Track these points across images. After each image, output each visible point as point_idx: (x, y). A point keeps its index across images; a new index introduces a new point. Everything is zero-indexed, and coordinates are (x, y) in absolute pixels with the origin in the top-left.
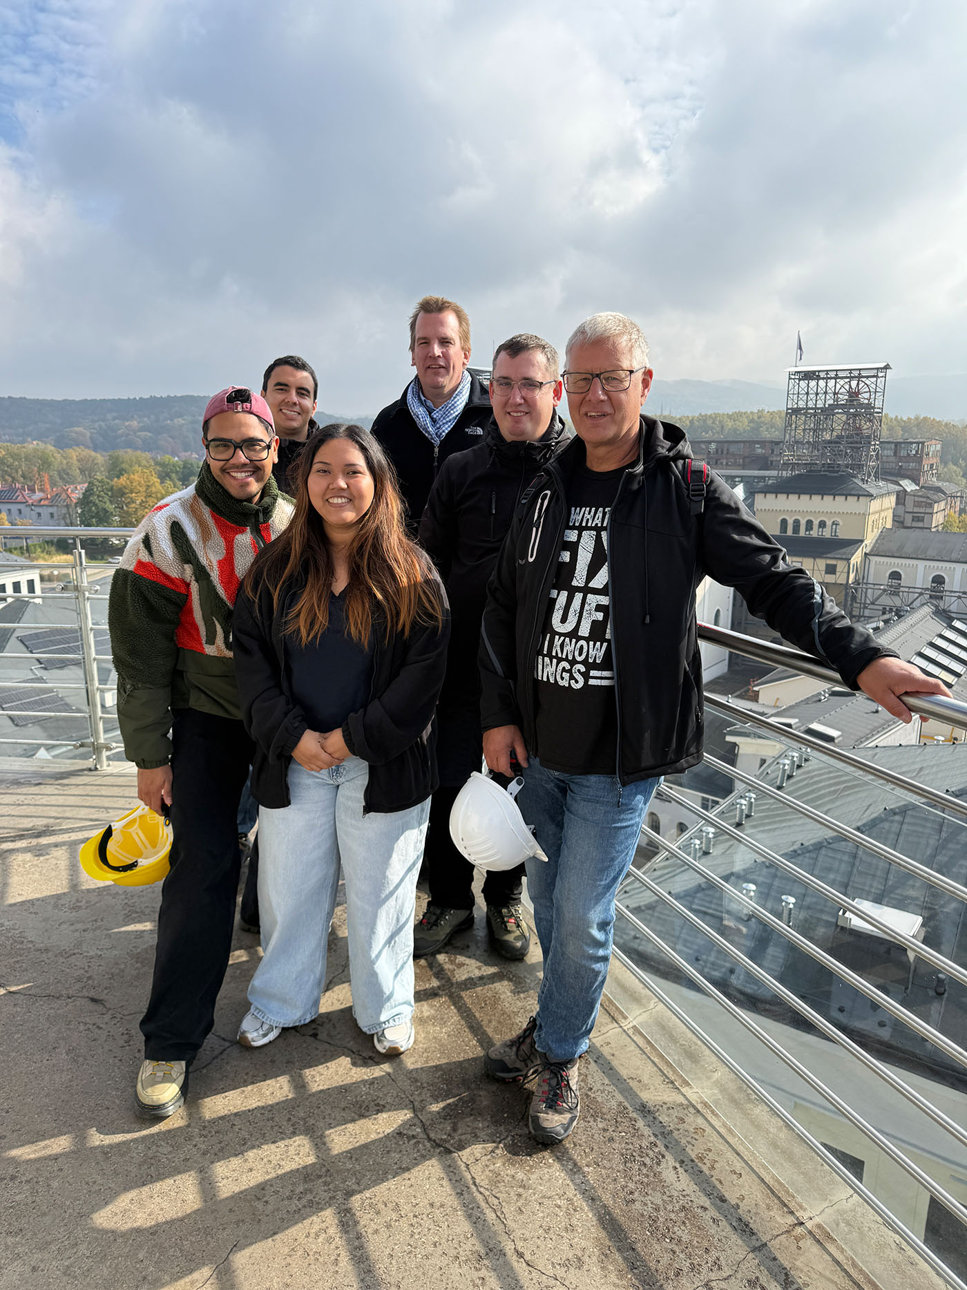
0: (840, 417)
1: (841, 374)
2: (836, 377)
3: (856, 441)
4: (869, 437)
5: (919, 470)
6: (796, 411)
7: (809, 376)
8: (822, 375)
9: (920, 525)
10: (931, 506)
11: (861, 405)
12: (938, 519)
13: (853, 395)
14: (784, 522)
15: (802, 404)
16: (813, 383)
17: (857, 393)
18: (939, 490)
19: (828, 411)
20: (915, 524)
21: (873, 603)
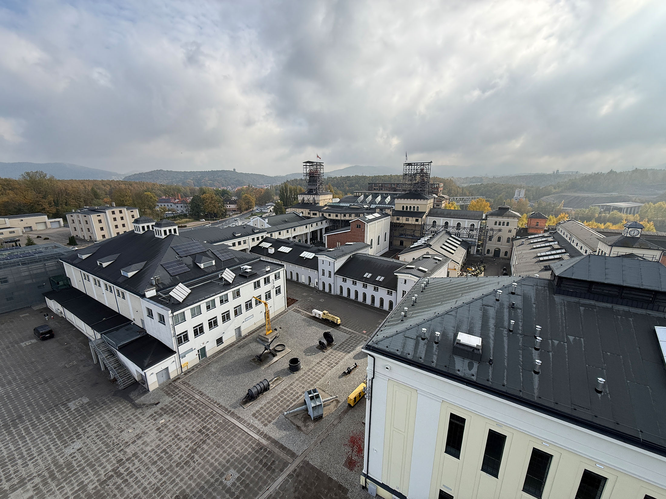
0: (418, 177)
1: (418, 164)
2: (417, 165)
3: (423, 183)
4: (426, 182)
5: (438, 192)
6: (406, 175)
7: (409, 164)
8: (413, 164)
9: (438, 207)
10: (441, 202)
11: (425, 173)
12: (443, 205)
13: (422, 170)
14: (403, 207)
15: (407, 173)
16: (410, 167)
17: (423, 169)
18: (443, 197)
19: (415, 175)
20: (437, 207)
21: (429, 230)
